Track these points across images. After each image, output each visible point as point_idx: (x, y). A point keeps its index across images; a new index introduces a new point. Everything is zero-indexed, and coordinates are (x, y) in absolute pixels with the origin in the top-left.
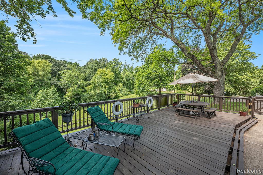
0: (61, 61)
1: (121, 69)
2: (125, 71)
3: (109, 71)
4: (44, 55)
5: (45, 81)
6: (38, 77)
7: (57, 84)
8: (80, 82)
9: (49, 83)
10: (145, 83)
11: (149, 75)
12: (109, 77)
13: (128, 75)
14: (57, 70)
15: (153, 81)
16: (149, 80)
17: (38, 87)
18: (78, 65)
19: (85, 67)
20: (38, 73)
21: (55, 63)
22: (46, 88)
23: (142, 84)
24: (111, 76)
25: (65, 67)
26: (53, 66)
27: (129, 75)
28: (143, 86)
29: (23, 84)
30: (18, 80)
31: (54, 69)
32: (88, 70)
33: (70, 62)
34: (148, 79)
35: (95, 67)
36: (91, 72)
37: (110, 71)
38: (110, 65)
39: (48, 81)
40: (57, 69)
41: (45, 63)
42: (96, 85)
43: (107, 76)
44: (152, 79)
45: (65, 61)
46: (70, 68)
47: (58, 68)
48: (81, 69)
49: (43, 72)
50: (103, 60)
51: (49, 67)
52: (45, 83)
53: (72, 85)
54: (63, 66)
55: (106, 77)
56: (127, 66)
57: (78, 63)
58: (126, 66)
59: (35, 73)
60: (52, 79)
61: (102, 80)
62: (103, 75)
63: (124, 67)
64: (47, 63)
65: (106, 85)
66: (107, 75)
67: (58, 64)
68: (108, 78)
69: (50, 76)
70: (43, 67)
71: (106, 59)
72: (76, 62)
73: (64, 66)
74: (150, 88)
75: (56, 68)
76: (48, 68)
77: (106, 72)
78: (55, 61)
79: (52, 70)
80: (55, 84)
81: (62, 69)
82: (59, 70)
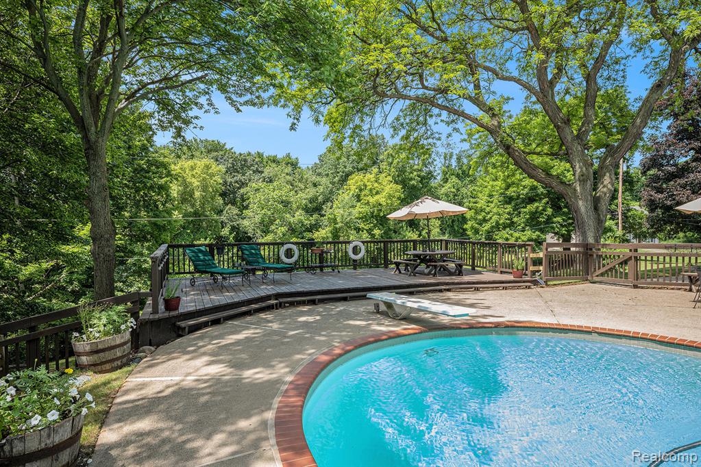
0: (249, 154)
1: (431, 169)
2: (447, 176)
3: (385, 179)
4: (206, 141)
5: (207, 216)
6: (193, 206)
7: (238, 225)
8: (294, 217)
9: (216, 222)
10: (495, 218)
11: (511, 189)
12: (383, 201)
13: (453, 190)
14: (238, 184)
15: (525, 210)
16: (509, 208)
17: (192, 232)
18: (294, 165)
19: (315, 169)
20: (191, 194)
21: (233, 164)
22: (211, 236)
23: (485, 220)
24: (390, 197)
25: (259, 172)
26: (227, 172)
27: (458, 190)
28: (487, 226)
29: (164, 225)
30: (156, 216)
31: (229, 180)
32: (324, 180)
33: (274, 157)
34: (509, 203)
35: (345, 167)
36: (333, 183)
37: (390, 178)
38: (390, 160)
39: (216, 217)
40: (236, 182)
41: (208, 167)
42: (337, 226)
43: (377, 197)
44: (523, 202)
45: (260, 155)
46: (271, 174)
47: (239, 177)
48: (305, 177)
49: (204, 191)
50: (374, 145)
51: (216, 178)
52: (209, 221)
53: (273, 227)
54: (254, 172)
55: (372, 200)
56: (455, 157)
57: (293, 157)
58: (451, 157)
59: (185, 195)
60: (225, 212)
61: (360, 209)
62: (365, 195)
63: (443, 161)
64: (211, 167)
65: (375, 226)
66: (377, 193)
67: (241, 165)
68: (380, 205)
69: (220, 201)
70: (204, 179)
71: (384, 139)
72: (288, 155)
73: (257, 171)
74: (511, 235)
75: (235, 178)
76: (214, 179)
77: (376, 185)
78: (232, 158)
79: (225, 183)
80: (231, 226)
81: (250, 180)
82: (243, 184)
